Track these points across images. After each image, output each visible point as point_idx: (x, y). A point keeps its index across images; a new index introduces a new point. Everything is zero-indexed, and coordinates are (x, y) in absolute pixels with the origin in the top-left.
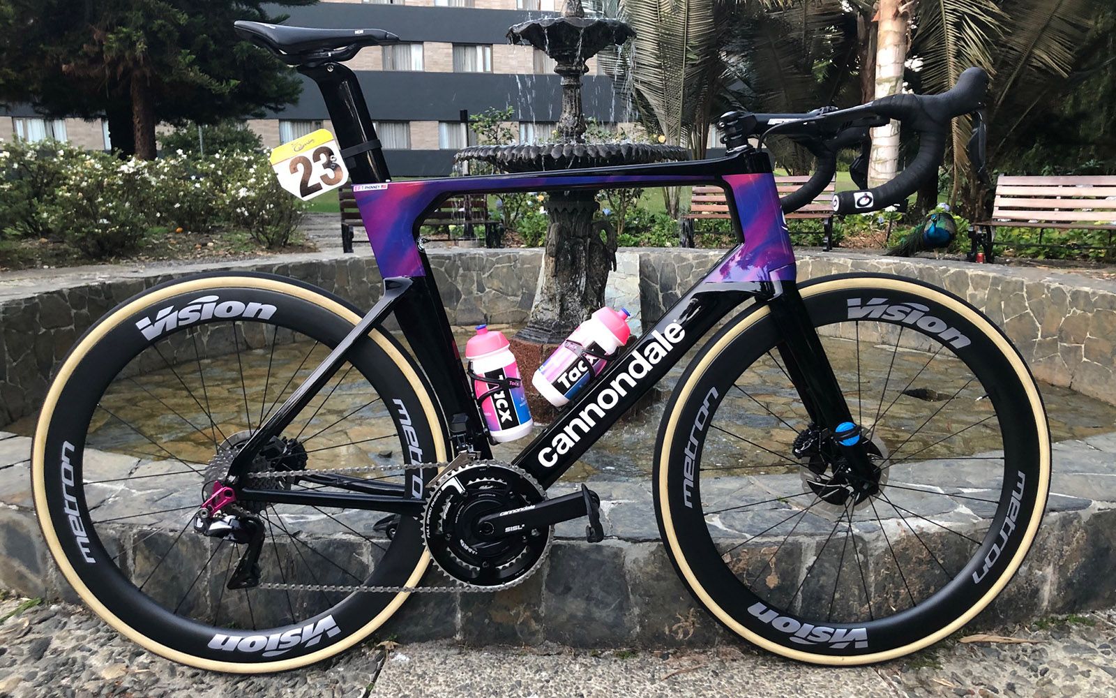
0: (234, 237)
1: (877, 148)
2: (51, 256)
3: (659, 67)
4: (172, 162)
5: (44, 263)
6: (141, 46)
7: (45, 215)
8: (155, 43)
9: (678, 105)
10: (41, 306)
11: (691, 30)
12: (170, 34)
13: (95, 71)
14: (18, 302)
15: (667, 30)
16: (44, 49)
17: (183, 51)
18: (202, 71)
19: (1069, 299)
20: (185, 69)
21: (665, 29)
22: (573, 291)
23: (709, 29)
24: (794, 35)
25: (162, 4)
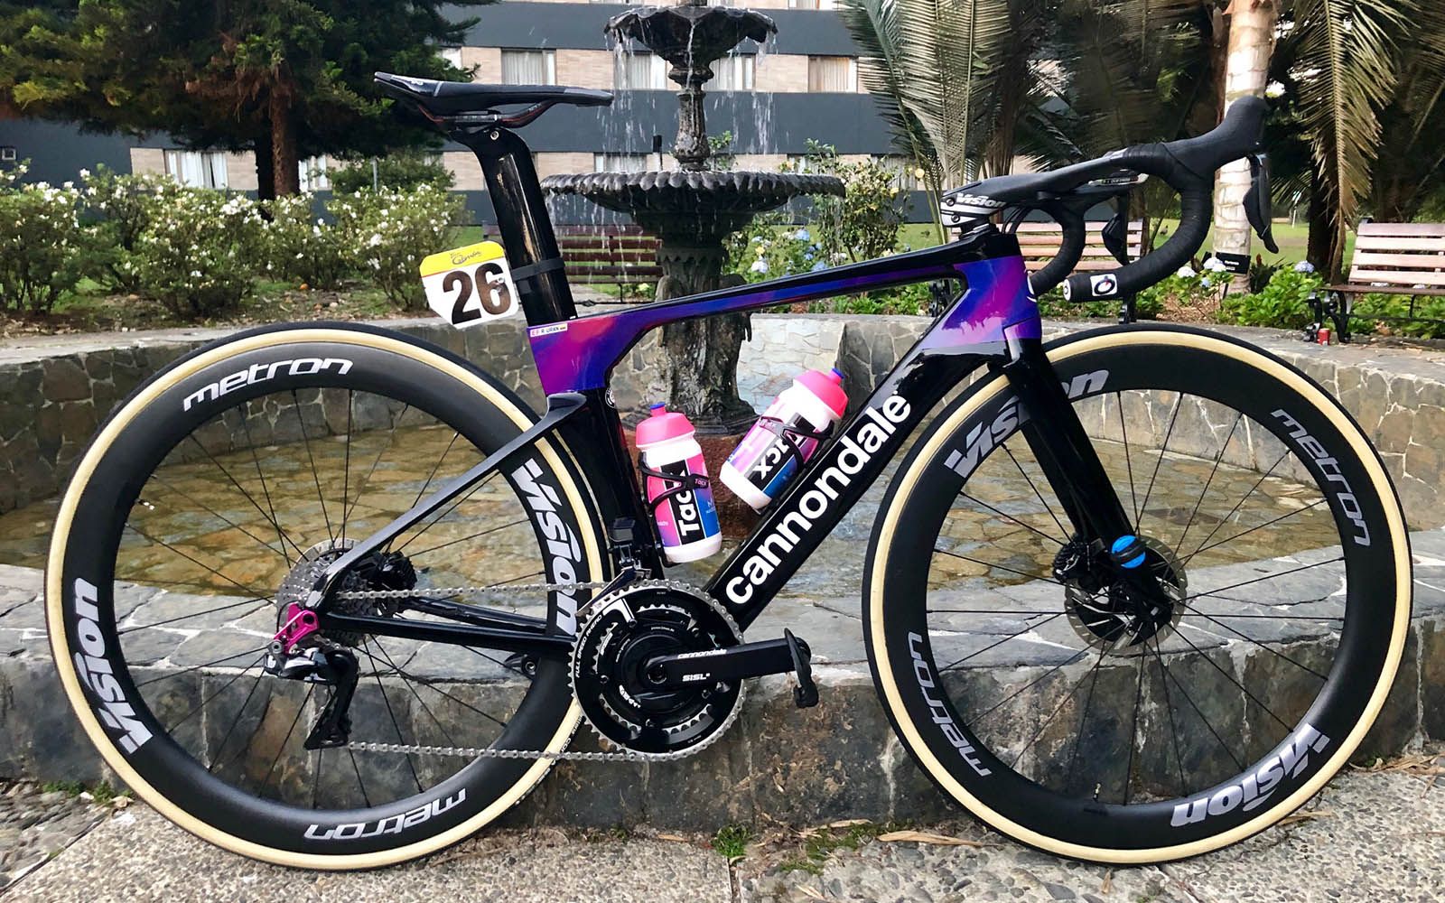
0: (369, 296)
1: (1225, 188)
2: (135, 317)
3: (936, 79)
4: (294, 201)
5: (123, 325)
6: (276, 59)
7: (128, 266)
8: (295, 56)
9: (961, 129)
10: (45, 373)
11: (979, 30)
12: (312, 41)
13: (225, 91)
14: (14, 368)
15: (947, 30)
16: (165, 62)
17: (327, 63)
18: (350, 87)
19: (1389, 390)
20: (330, 85)
21: (943, 28)
22: (688, 366)
23: (1004, 28)
24: (1129, 36)
25: (304, 5)
